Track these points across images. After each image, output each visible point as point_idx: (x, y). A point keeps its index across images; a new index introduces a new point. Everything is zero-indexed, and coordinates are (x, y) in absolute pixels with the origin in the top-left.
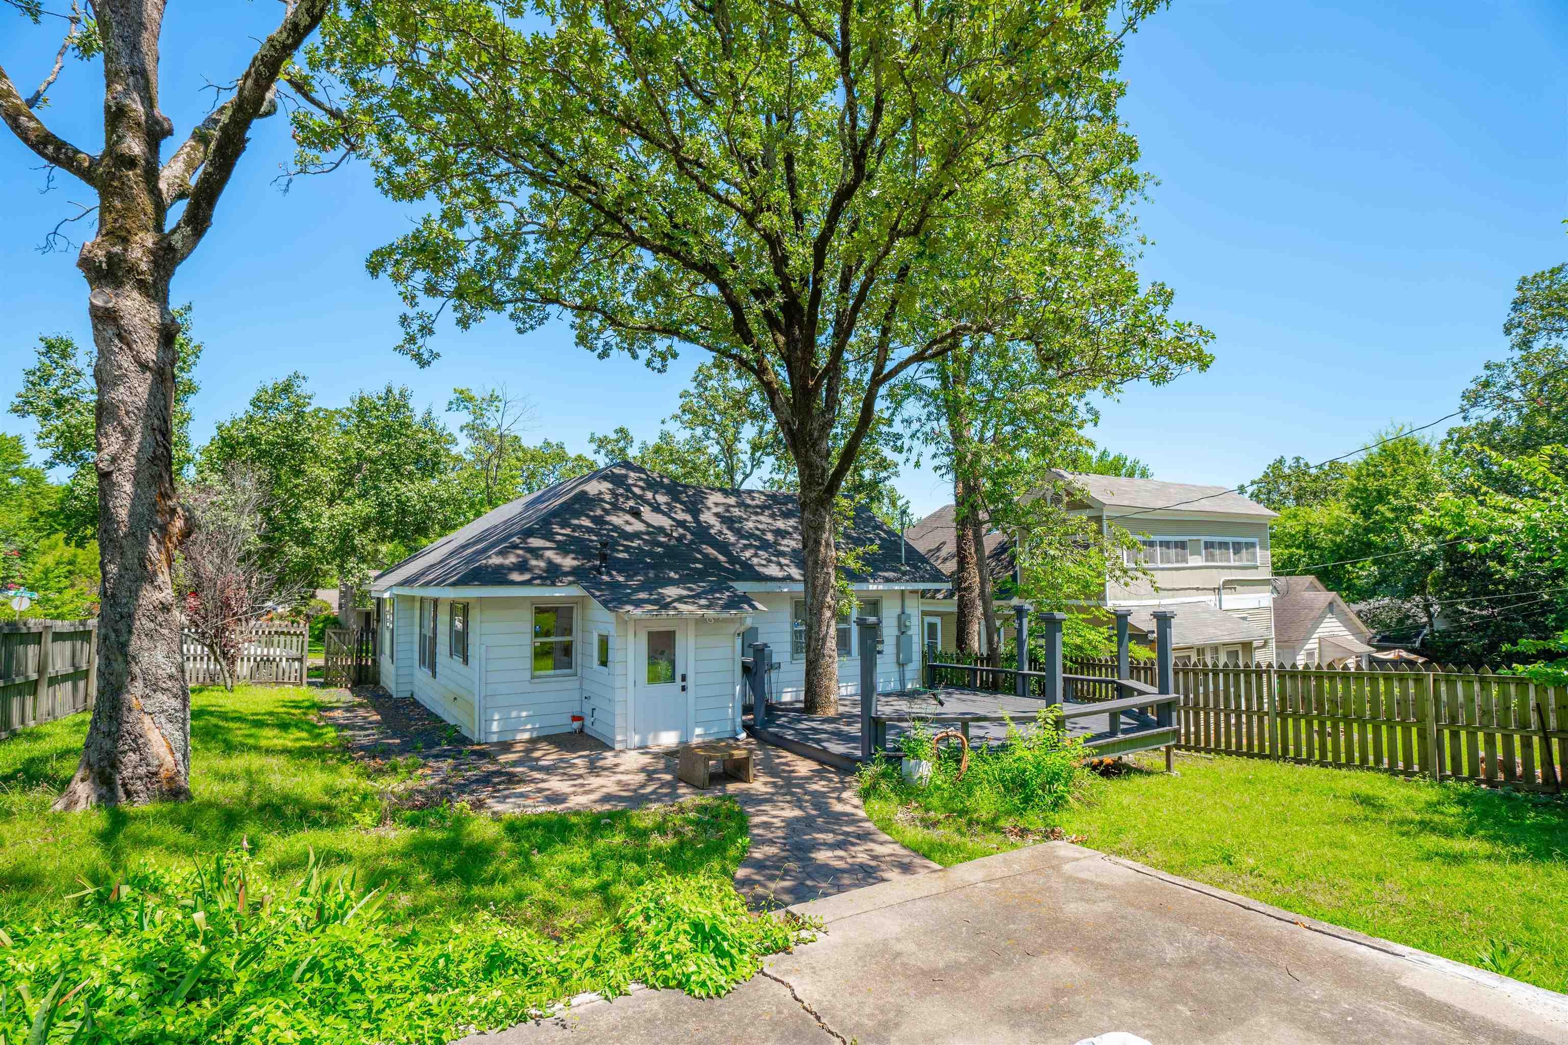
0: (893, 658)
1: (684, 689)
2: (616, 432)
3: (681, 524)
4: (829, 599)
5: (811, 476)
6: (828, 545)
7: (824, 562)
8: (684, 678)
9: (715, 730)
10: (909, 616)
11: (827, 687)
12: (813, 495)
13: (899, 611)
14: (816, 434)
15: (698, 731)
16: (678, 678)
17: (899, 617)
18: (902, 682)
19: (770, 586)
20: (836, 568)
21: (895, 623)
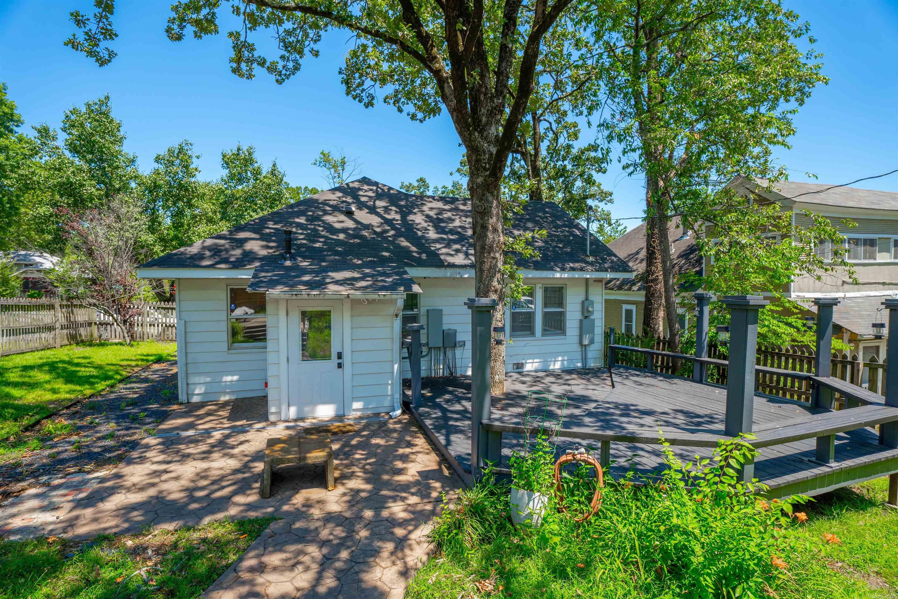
0: (576, 340)
1: (340, 366)
2: (418, 181)
3: (389, 222)
4: (495, 283)
5: (478, 161)
6: (495, 230)
7: (491, 247)
8: (340, 356)
9: (373, 405)
10: (592, 303)
11: (492, 368)
12: (480, 180)
13: (582, 298)
14: (484, 119)
15: (357, 405)
16: (334, 355)
17: (583, 303)
18: (584, 360)
19: (448, 273)
20: (505, 253)
21: (579, 307)
